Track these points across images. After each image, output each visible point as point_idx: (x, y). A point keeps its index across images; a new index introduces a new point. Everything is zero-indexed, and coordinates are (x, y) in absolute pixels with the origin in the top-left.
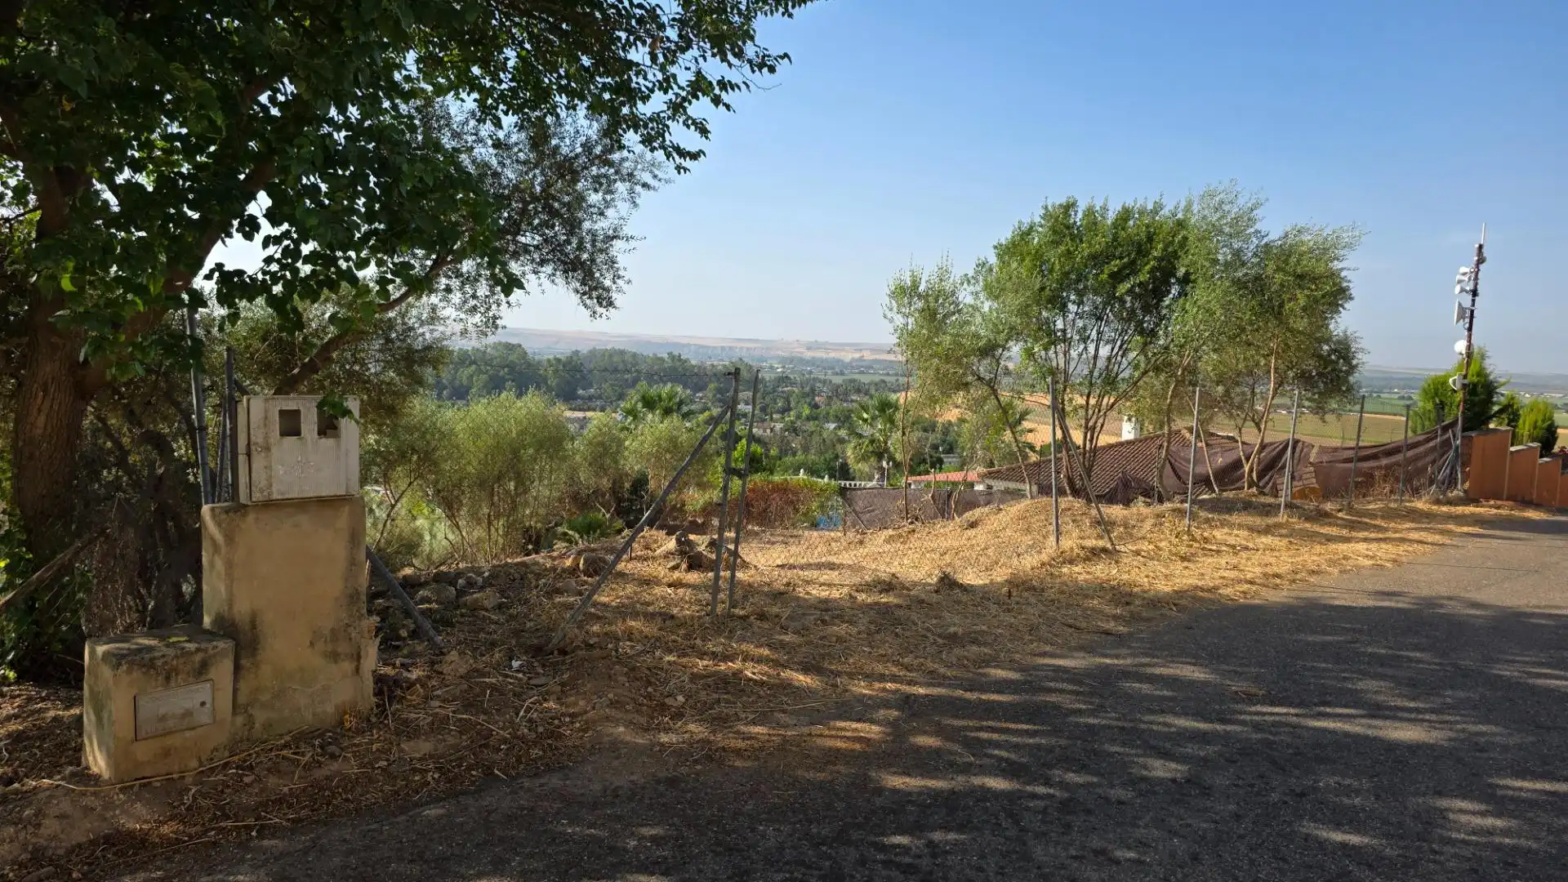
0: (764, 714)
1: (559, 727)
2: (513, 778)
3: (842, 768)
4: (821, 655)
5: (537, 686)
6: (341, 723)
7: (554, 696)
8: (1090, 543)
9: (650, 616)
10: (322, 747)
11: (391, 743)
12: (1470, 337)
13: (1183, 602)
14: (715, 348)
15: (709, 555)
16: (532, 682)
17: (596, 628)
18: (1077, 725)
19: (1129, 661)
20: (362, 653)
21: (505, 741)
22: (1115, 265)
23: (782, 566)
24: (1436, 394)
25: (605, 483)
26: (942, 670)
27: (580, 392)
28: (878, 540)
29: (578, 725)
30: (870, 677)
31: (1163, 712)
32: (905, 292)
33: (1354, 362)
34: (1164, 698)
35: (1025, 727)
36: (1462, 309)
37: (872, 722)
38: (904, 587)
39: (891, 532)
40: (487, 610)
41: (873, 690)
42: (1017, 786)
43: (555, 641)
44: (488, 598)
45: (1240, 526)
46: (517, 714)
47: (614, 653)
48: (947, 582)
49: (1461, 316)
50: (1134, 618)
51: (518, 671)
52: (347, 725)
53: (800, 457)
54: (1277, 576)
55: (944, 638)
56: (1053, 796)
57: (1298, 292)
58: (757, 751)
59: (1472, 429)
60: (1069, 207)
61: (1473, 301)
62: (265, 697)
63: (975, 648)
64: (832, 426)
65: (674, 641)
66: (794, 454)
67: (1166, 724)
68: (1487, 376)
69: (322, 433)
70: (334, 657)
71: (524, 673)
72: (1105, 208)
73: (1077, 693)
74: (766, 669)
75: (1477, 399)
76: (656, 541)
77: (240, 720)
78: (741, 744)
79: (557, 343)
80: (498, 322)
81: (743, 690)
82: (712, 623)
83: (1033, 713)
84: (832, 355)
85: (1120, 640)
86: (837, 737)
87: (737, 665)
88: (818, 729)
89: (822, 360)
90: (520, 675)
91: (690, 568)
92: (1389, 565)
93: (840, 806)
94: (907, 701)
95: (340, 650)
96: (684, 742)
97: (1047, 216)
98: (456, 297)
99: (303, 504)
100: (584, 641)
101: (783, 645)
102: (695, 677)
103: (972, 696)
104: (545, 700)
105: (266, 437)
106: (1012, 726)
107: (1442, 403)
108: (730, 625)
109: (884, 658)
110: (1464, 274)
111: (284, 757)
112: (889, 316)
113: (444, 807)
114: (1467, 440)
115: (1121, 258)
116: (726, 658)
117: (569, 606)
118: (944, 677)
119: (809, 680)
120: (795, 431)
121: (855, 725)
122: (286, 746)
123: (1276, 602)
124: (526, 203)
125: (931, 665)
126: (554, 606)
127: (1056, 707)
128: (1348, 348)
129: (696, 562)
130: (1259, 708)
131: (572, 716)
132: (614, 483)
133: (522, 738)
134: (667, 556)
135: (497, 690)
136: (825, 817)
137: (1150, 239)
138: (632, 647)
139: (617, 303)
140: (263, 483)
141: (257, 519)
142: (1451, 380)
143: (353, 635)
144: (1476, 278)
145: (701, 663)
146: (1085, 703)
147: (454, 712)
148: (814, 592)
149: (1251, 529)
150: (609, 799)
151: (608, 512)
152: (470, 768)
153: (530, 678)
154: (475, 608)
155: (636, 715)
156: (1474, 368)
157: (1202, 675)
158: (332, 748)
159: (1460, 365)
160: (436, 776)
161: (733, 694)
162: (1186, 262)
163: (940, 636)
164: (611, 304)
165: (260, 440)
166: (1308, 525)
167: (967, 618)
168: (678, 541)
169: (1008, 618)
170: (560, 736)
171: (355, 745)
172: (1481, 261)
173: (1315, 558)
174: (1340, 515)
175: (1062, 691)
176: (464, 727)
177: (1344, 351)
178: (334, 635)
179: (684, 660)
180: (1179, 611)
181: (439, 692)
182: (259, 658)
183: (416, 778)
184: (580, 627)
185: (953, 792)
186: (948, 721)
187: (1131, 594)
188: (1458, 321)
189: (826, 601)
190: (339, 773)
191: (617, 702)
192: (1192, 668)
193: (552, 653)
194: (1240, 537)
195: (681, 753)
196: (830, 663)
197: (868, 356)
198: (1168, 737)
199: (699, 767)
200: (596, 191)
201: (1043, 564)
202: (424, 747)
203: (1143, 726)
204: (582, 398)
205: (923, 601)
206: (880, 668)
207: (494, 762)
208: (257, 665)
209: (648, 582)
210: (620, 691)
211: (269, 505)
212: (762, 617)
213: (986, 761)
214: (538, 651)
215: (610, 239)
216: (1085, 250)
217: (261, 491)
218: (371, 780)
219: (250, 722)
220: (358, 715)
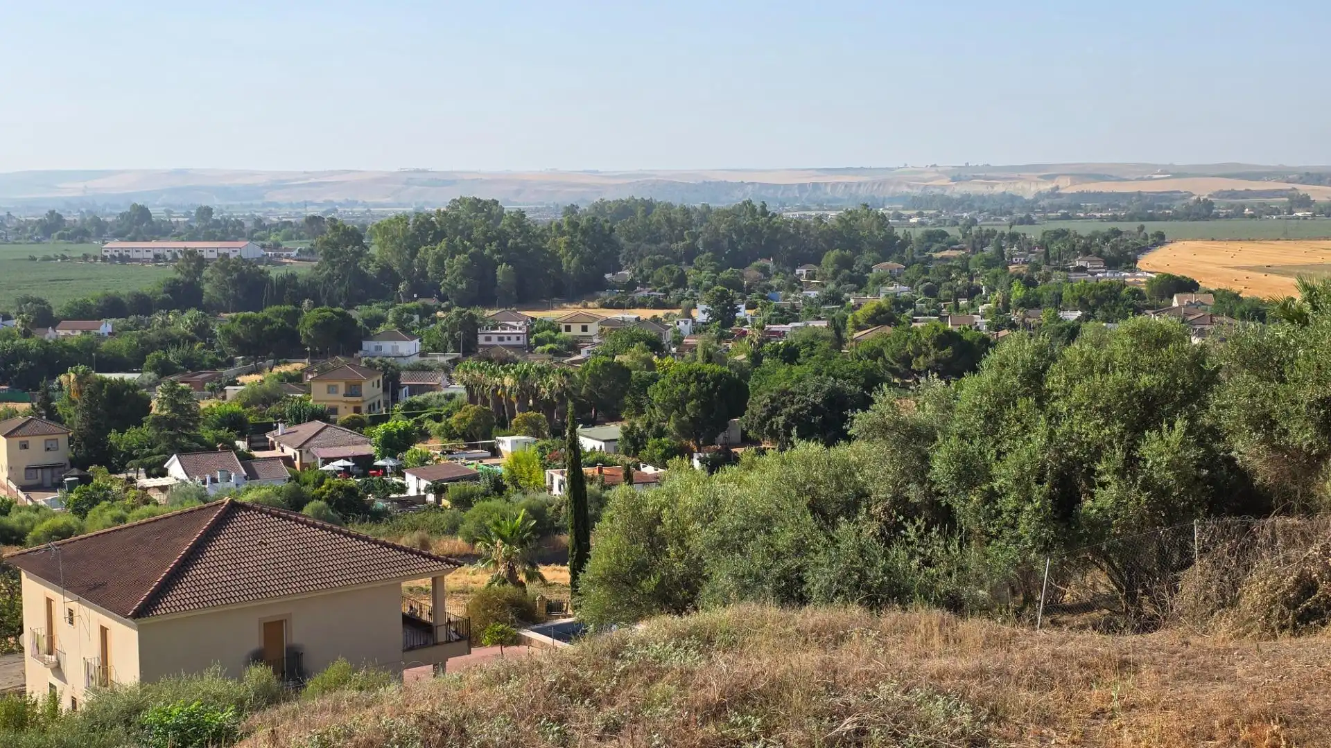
14: (787, 187)
79: (518, 192)
84: (999, 189)
89: (983, 199)
197: (1068, 187)
204: (613, 287)
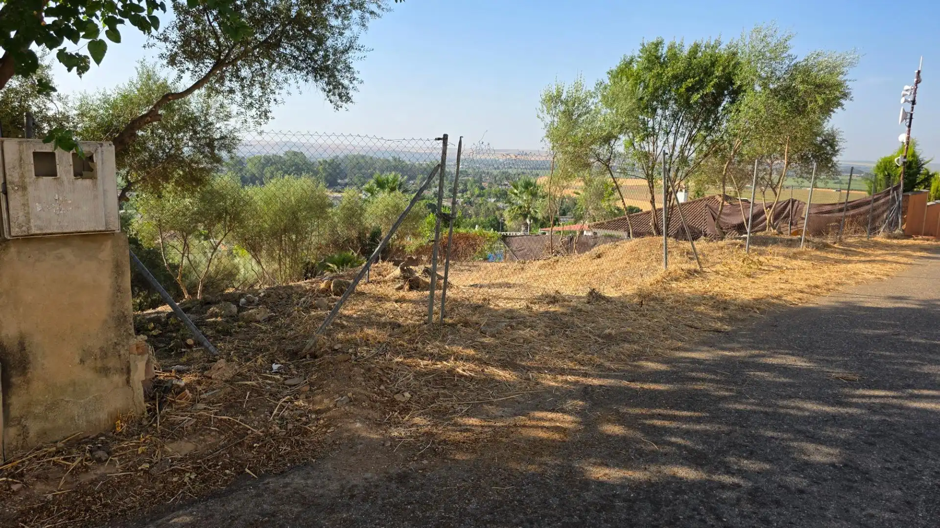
0: (475, 406)
1: (306, 423)
2: (261, 477)
3: (547, 459)
4: (513, 353)
5: (290, 386)
6: (114, 427)
7: (303, 396)
8: (686, 266)
9: (382, 326)
10: (91, 451)
11: (156, 446)
12: (909, 131)
13: (762, 307)
15: (424, 279)
16: (287, 382)
17: (340, 336)
18: (729, 411)
19: (742, 353)
20: (132, 368)
21: (258, 439)
22: (690, 82)
23: (475, 286)
24: (885, 169)
25: (354, 234)
26: (607, 364)
27: (339, 181)
28: (534, 268)
29: (322, 421)
30: (553, 371)
31: (790, 397)
32: (554, 99)
33: (837, 148)
34: (784, 384)
35: (688, 414)
36: (905, 113)
37: (564, 411)
38: (564, 300)
39: (542, 262)
40: (259, 322)
41: (556, 382)
42: (705, 476)
43: (308, 347)
44: (260, 313)
45: (778, 254)
46: (271, 413)
47: (353, 356)
48: (594, 296)
49: (904, 118)
50: (732, 320)
51: (276, 373)
52: (119, 429)
53: (474, 219)
54: (817, 287)
55: (602, 338)
56: (739, 486)
57: (817, 96)
58: (473, 445)
59: (908, 191)
60: (657, 45)
61: (913, 108)
62: (39, 409)
63: (626, 345)
64: (493, 200)
65: (401, 345)
66: (470, 217)
67: (799, 409)
68: (917, 157)
69: (78, 174)
70: (105, 371)
71: (281, 374)
72: (682, 45)
73: (717, 382)
74: (473, 366)
75: (911, 171)
76: (386, 270)
77: (13, 431)
78: (459, 436)
80: (269, 114)
81: (456, 385)
82: (429, 330)
83: (692, 400)
84: (492, 157)
85: (729, 337)
86: (537, 427)
87: (450, 364)
88: (521, 419)
89: (486, 160)
90: (278, 377)
91: (411, 288)
92: (885, 278)
93: (554, 502)
94: (586, 392)
95: (110, 365)
96: (411, 437)
97: (644, 50)
98: (238, 97)
99: (66, 238)
100: (330, 348)
101: (484, 346)
102: (418, 375)
103: (638, 386)
104: (297, 399)
105: (22, 176)
106: (677, 413)
107: (889, 174)
108: (443, 331)
109: (561, 355)
110: (907, 90)
111: (55, 463)
112: (541, 116)
113: (191, 514)
114: (906, 198)
115: (694, 77)
116: (441, 358)
117: (320, 318)
118: (609, 369)
119: (508, 376)
120: (471, 203)
121: (550, 415)
122: (58, 452)
123: (827, 306)
124: (284, 25)
125: (599, 361)
126: (310, 318)
127: (706, 394)
128: (834, 137)
129: (415, 285)
130: (861, 392)
131: (318, 412)
132: (360, 233)
133: (273, 436)
134: (394, 280)
135: (257, 392)
136: (544, 517)
137: (713, 64)
138: (368, 351)
139: (353, 99)
140: (22, 219)
141: (19, 252)
142: (896, 160)
143: (122, 352)
144: (915, 93)
145: (423, 363)
146: (727, 390)
147: (216, 414)
148: (501, 304)
149: (786, 256)
150: (346, 500)
151: (356, 252)
152: (224, 467)
153: (286, 379)
154: (249, 321)
155: (371, 411)
156: (910, 152)
157: (803, 364)
158: (100, 454)
159: (901, 151)
160: (193, 477)
161: (448, 389)
162: (741, 77)
163: (599, 336)
164: (348, 99)
165: (16, 179)
166: (818, 253)
167: (615, 322)
168: (402, 269)
169: (644, 321)
170: (306, 433)
171: (122, 449)
172: (918, 82)
173: (834, 274)
174: (836, 246)
175: (704, 380)
176: (223, 427)
177: (831, 141)
178: (104, 354)
179: (409, 360)
180: (761, 313)
181: (204, 396)
182: (29, 375)
183: (175, 479)
184: (329, 335)
185: (649, 482)
186: (624, 410)
187: (725, 302)
188: (902, 121)
189: (511, 311)
190: (103, 476)
191: (356, 400)
192: (794, 358)
193: (305, 357)
194: (779, 261)
195: (409, 447)
196: (521, 360)
198: (806, 420)
199: (425, 462)
200: (336, 17)
201: (658, 282)
202: (186, 447)
203: (782, 411)
204: (340, 185)
205: (580, 310)
206: (560, 363)
207: (248, 460)
208: (28, 382)
209: (380, 299)
210: (358, 390)
211: (29, 239)
212: (466, 324)
213: (667, 449)
214: (294, 355)
215: (346, 51)
216: (669, 72)
217: (20, 226)
218: (132, 483)
219: (24, 432)
220: (128, 420)
